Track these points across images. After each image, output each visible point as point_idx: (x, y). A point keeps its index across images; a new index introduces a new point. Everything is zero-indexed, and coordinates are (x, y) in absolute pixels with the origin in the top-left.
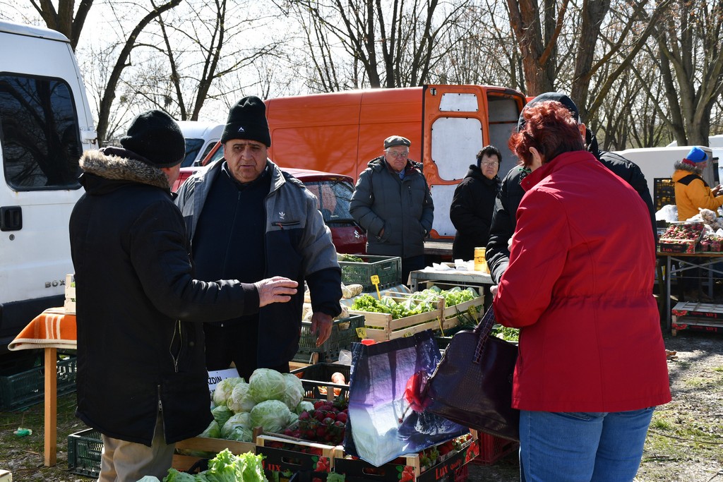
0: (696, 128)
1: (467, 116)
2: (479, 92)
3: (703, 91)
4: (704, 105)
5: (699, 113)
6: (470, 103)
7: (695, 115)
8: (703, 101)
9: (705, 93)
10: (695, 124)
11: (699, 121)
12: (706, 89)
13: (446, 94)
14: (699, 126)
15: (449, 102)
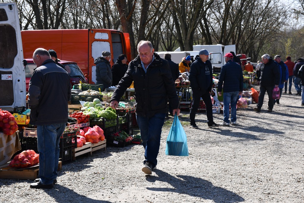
0: (188, 42)
1: (105, 41)
2: (109, 32)
3: (190, 26)
4: (190, 32)
5: (189, 36)
6: (106, 36)
7: (187, 36)
8: (190, 30)
9: (191, 26)
10: (187, 40)
11: (189, 39)
12: (191, 25)
13: (97, 33)
14: (189, 41)
15: (98, 36)
